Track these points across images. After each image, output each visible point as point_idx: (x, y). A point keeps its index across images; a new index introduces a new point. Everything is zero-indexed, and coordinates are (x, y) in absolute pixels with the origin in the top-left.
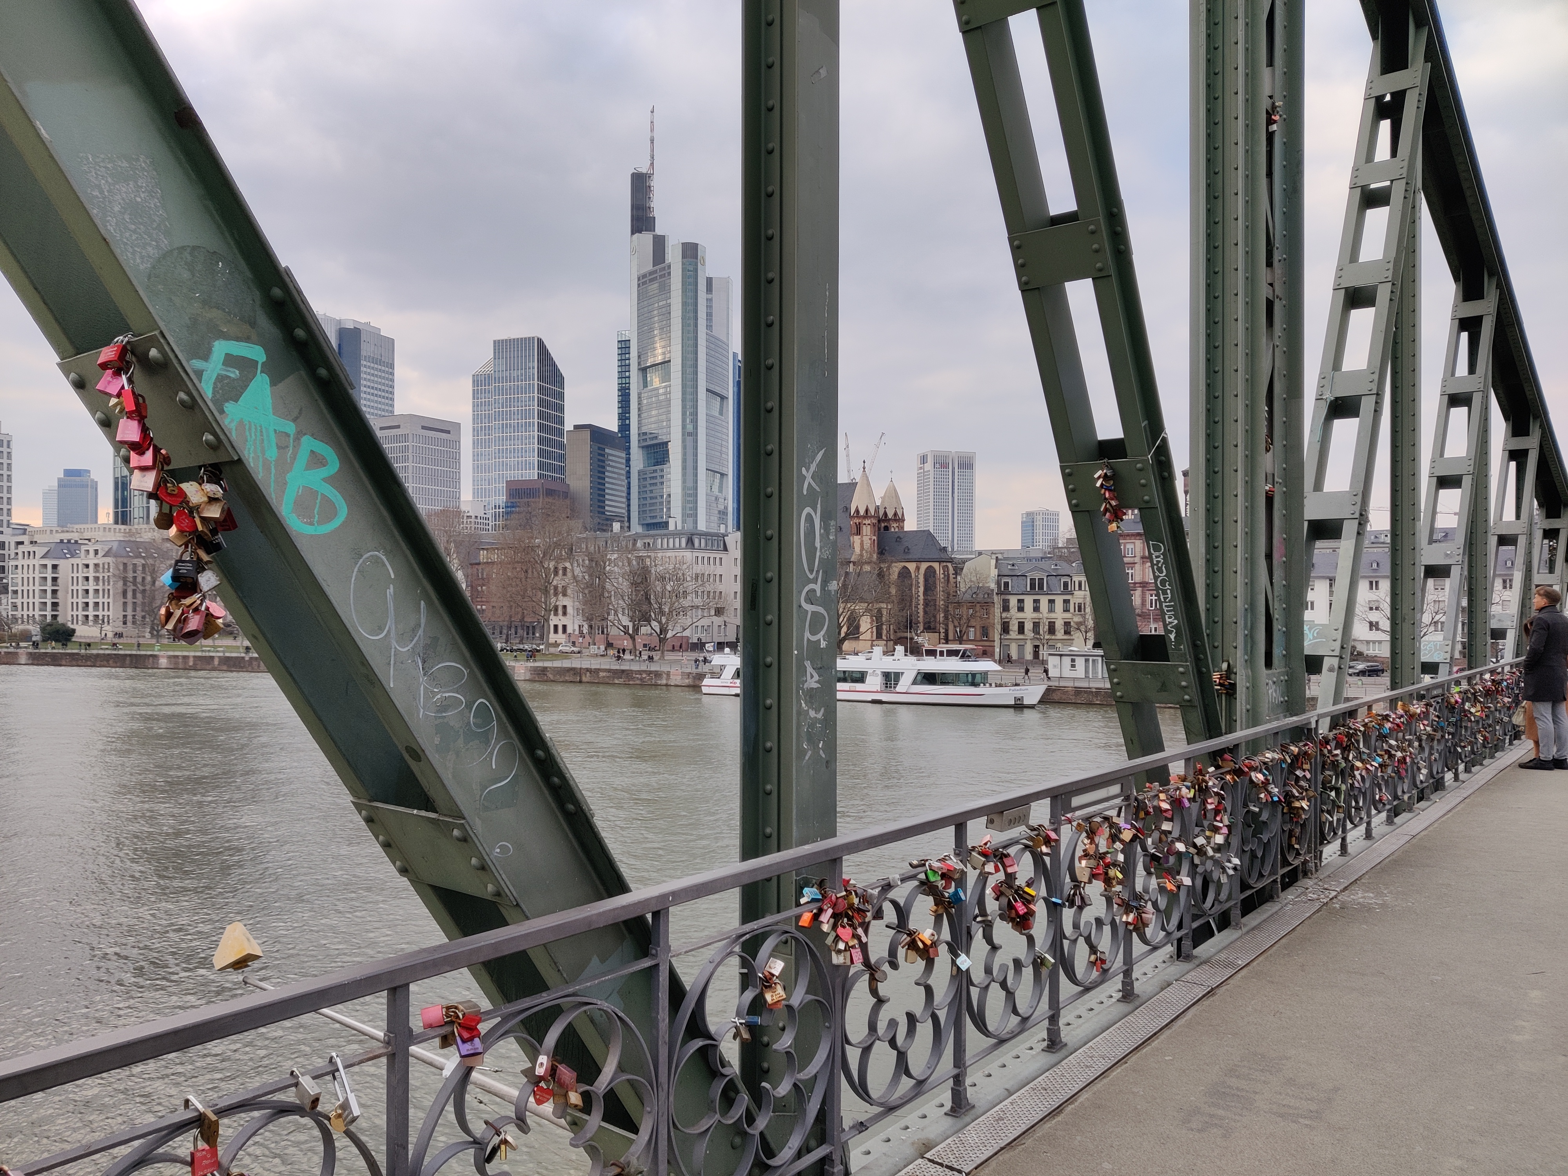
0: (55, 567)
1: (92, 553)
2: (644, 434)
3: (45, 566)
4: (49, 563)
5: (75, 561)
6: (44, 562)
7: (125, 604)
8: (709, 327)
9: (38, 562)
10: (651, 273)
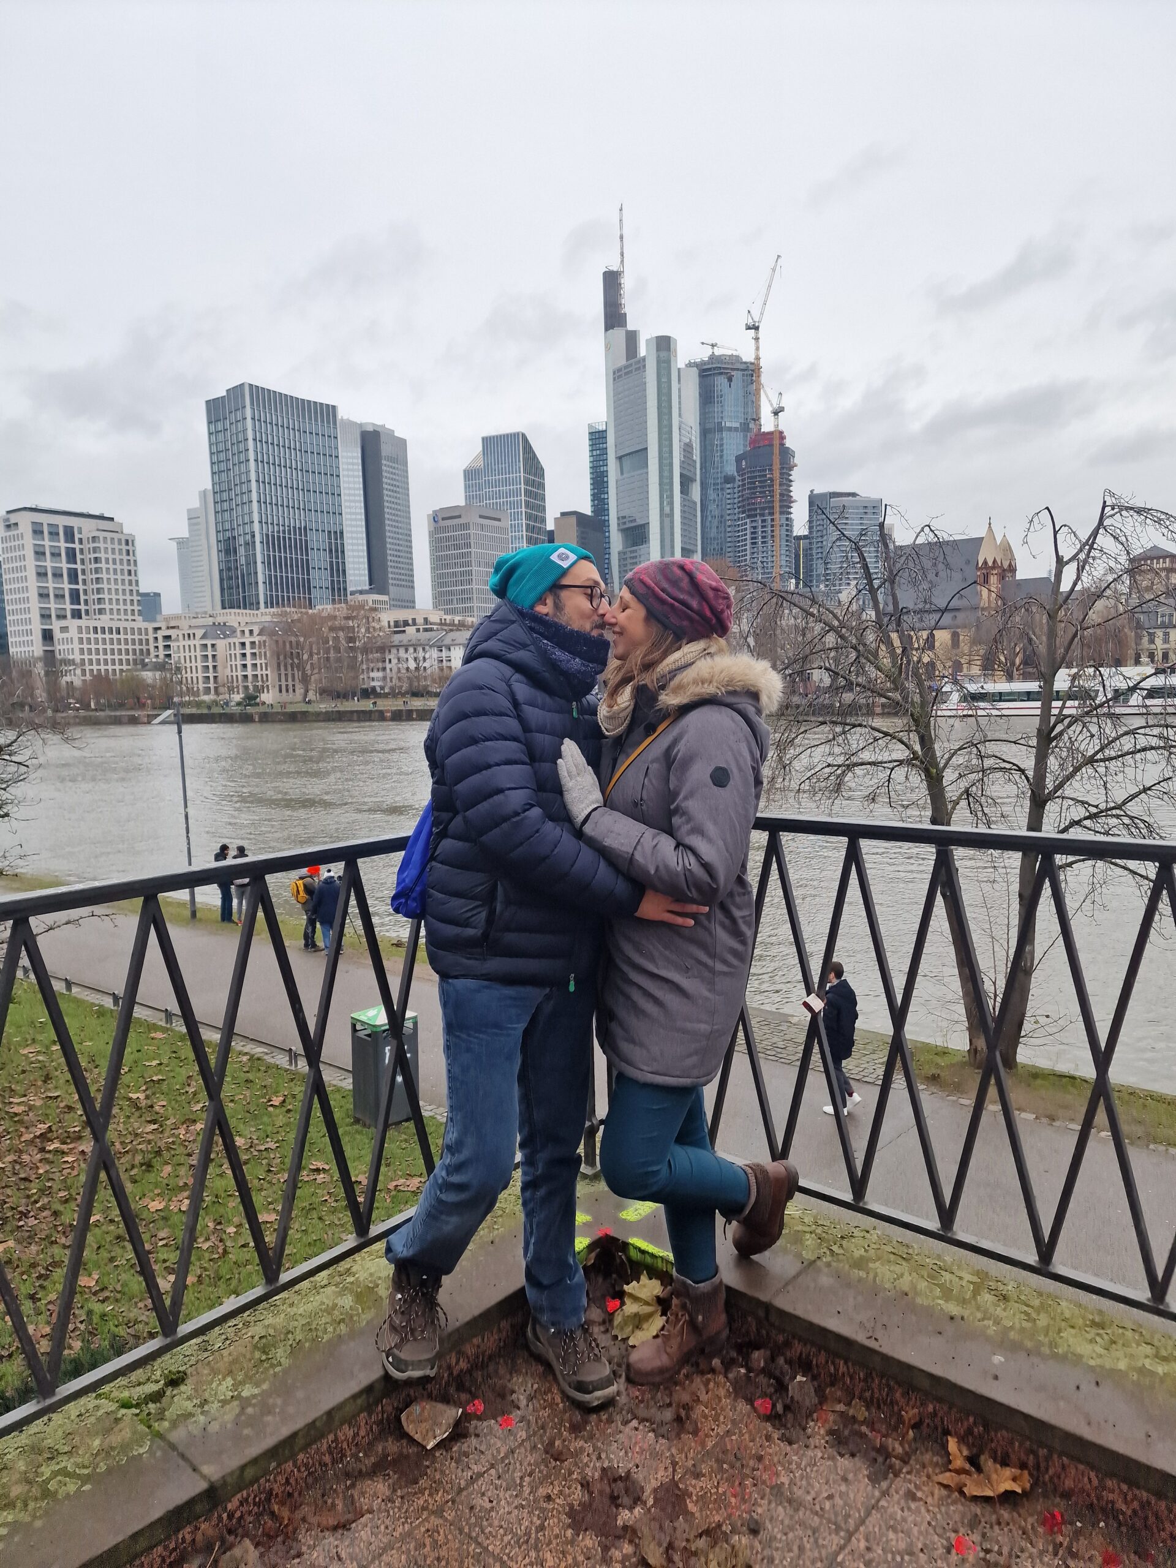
0: (213, 645)
1: (247, 633)
2: (624, 517)
3: (206, 645)
4: (209, 642)
5: (232, 640)
6: (204, 642)
7: (280, 675)
8: (680, 415)
9: (198, 642)
10: (626, 367)
